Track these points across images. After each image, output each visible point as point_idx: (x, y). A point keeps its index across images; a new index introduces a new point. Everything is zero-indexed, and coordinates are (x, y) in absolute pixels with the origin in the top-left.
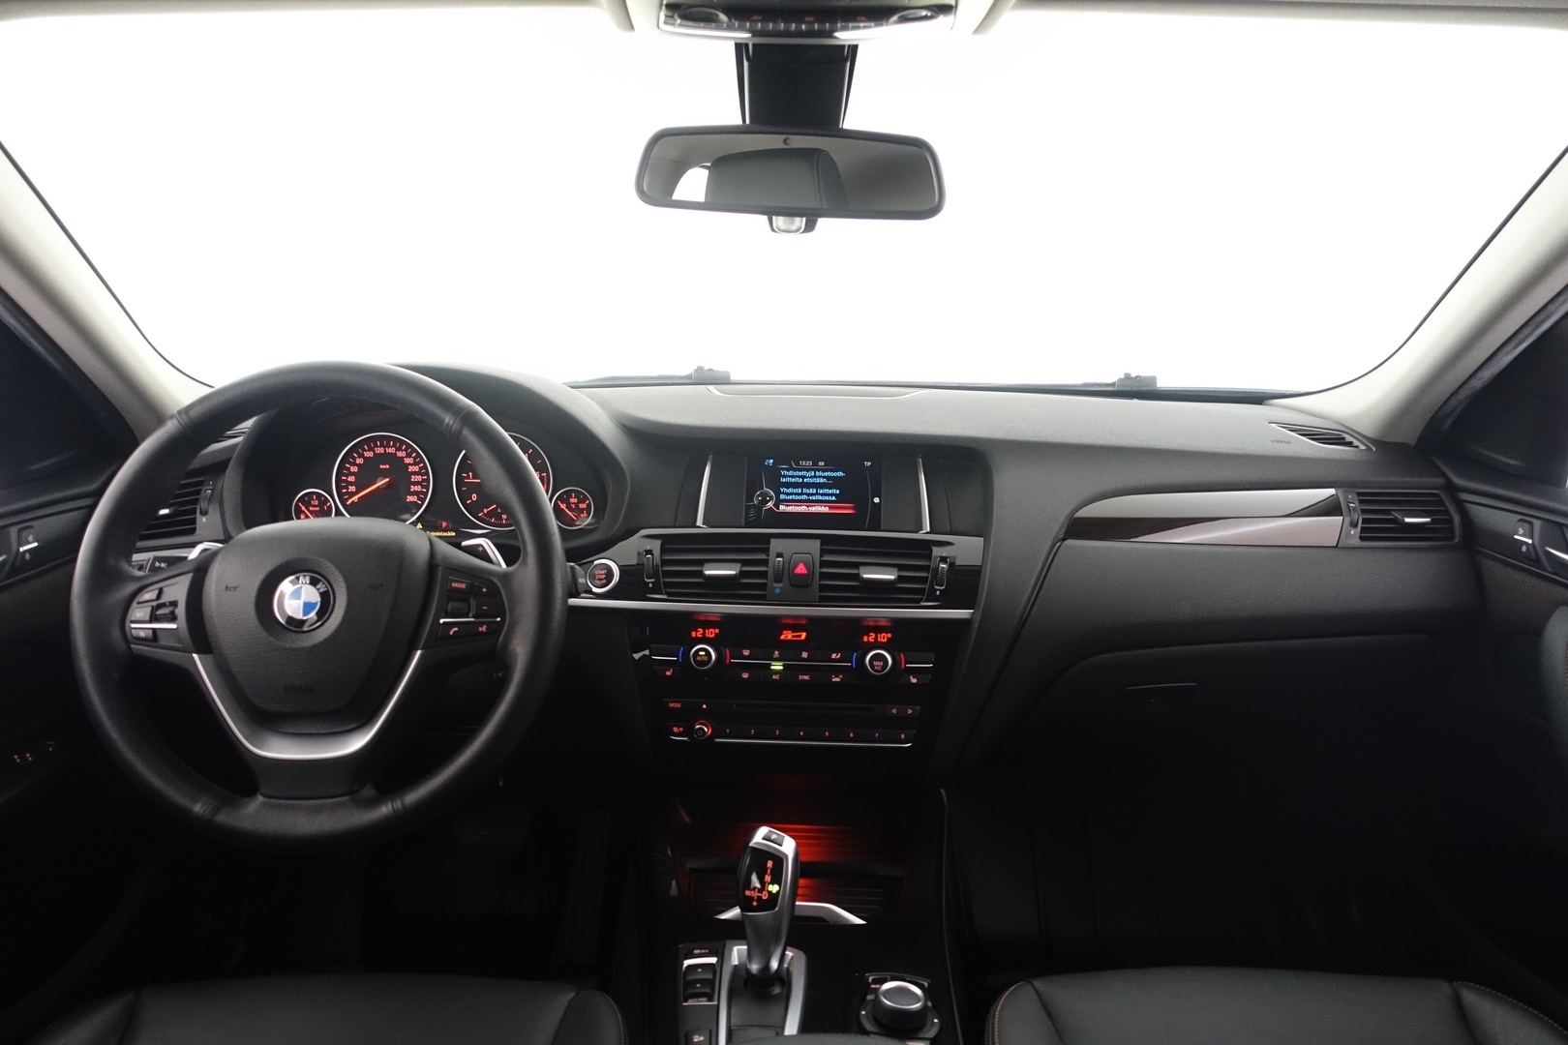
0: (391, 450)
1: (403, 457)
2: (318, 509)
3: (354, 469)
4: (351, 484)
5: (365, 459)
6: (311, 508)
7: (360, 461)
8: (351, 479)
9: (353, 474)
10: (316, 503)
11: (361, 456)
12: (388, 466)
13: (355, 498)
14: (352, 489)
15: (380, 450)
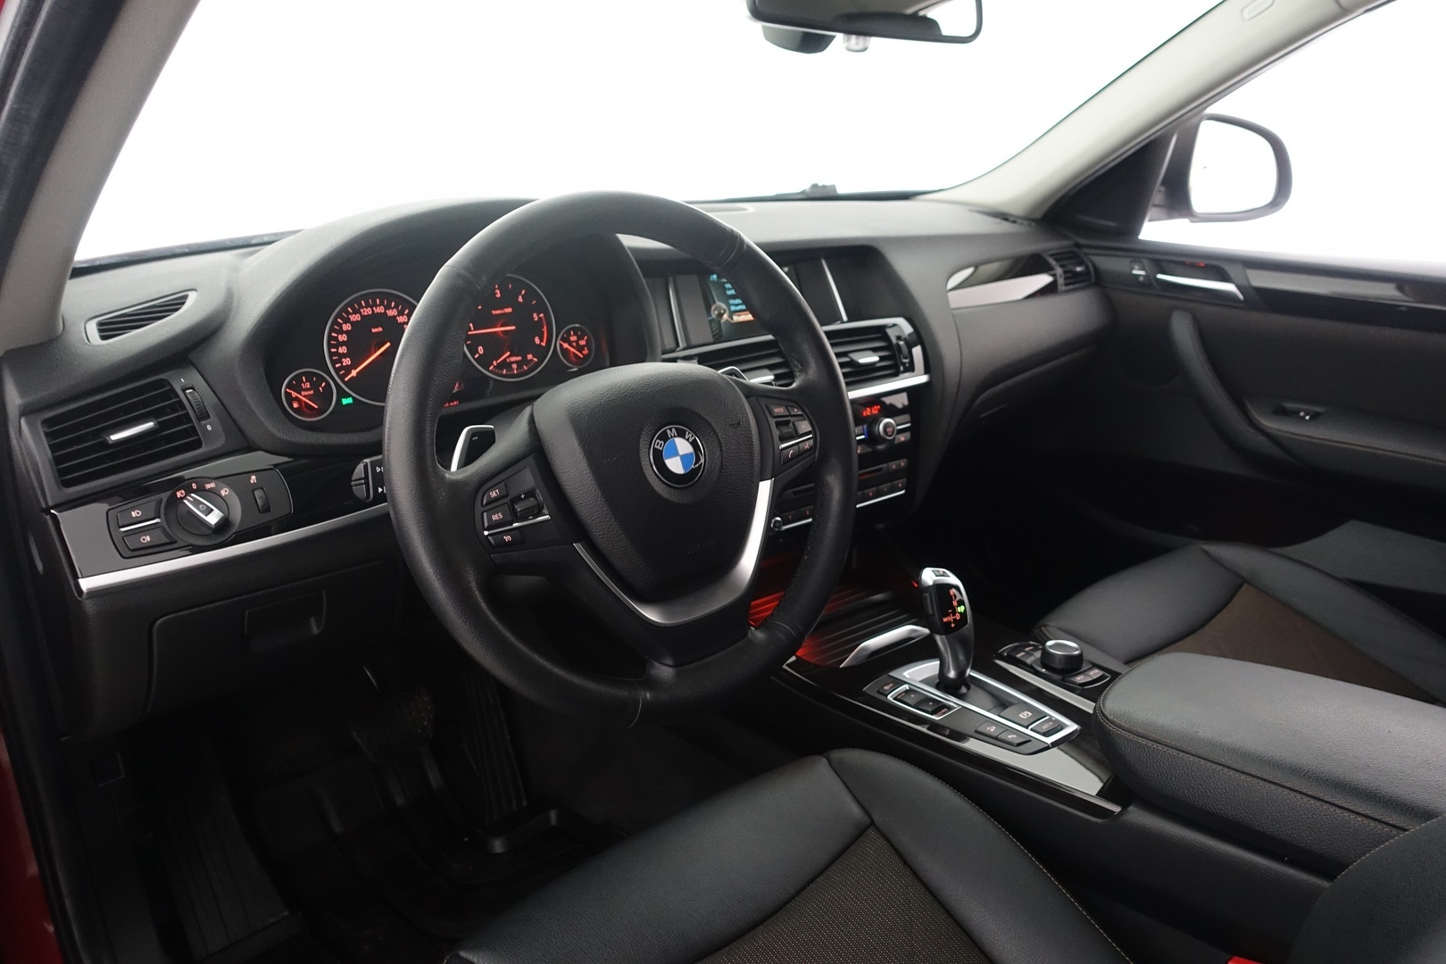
0: (380, 310)
1: (395, 317)
2: (312, 392)
3: (343, 338)
4: (344, 356)
5: (353, 324)
6: (303, 393)
7: (347, 327)
8: (343, 350)
9: (343, 344)
10: (308, 385)
11: (347, 321)
12: (380, 329)
13: (354, 373)
14: (347, 362)
15: (367, 311)
